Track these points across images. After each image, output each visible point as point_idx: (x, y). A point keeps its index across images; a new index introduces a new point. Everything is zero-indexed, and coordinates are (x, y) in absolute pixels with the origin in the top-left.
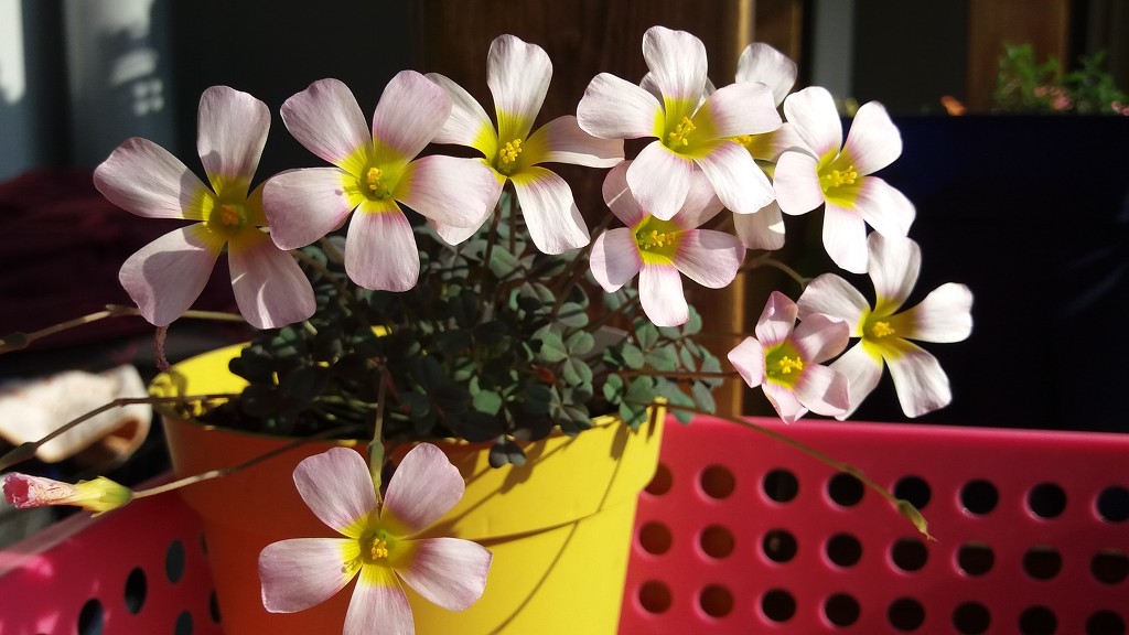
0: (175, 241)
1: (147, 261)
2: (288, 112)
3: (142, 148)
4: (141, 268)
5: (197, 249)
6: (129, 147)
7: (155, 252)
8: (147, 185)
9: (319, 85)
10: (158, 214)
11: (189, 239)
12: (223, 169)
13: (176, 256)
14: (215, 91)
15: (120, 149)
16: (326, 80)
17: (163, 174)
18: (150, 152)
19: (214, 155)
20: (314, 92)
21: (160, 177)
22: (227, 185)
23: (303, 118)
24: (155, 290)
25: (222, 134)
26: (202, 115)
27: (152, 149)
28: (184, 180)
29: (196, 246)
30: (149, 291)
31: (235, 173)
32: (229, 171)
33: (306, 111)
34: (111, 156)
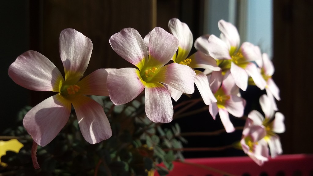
0: (50, 103)
1: (37, 113)
2: (112, 41)
3: (34, 56)
4: (34, 117)
5: (60, 106)
6: (27, 56)
7: (41, 109)
8: (36, 74)
9: (126, 30)
10: (42, 89)
11: (56, 102)
12: (71, 68)
13: (51, 110)
14: (68, 31)
15: (21, 56)
16: (129, 28)
17: (44, 70)
18: (38, 58)
19: (68, 61)
20: (124, 34)
21: (42, 70)
22: (71, 75)
24: (41, 128)
25: (72, 50)
26: (61, 41)
27: (39, 57)
28: (53, 73)
29: (59, 105)
30: (38, 128)
31: (76, 70)
32: (73, 69)
34: (17, 59)
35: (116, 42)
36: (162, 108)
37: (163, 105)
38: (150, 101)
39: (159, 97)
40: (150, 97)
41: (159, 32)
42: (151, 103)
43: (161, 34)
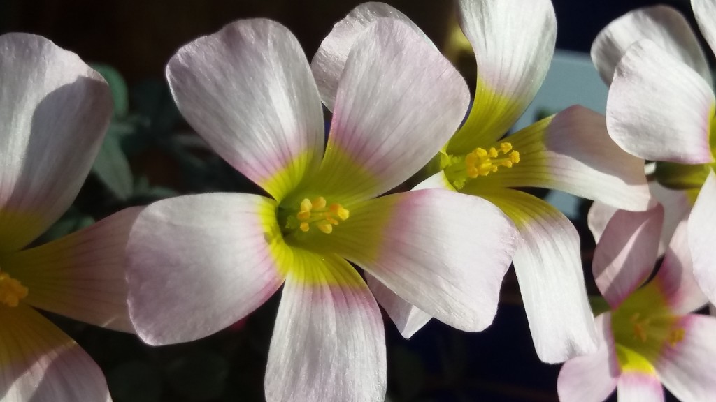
2: (179, 72)
9: (246, 28)
16: (260, 22)
20: (234, 42)
23: (210, 88)
33: (218, 77)
35: (194, 79)
36: (337, 377)
37: (345, 367)
38: (293, 343)
39: (333, 329)
40: (296, 326)
41: (391, 44)
42: (294, 351)
43: (397, 50)
